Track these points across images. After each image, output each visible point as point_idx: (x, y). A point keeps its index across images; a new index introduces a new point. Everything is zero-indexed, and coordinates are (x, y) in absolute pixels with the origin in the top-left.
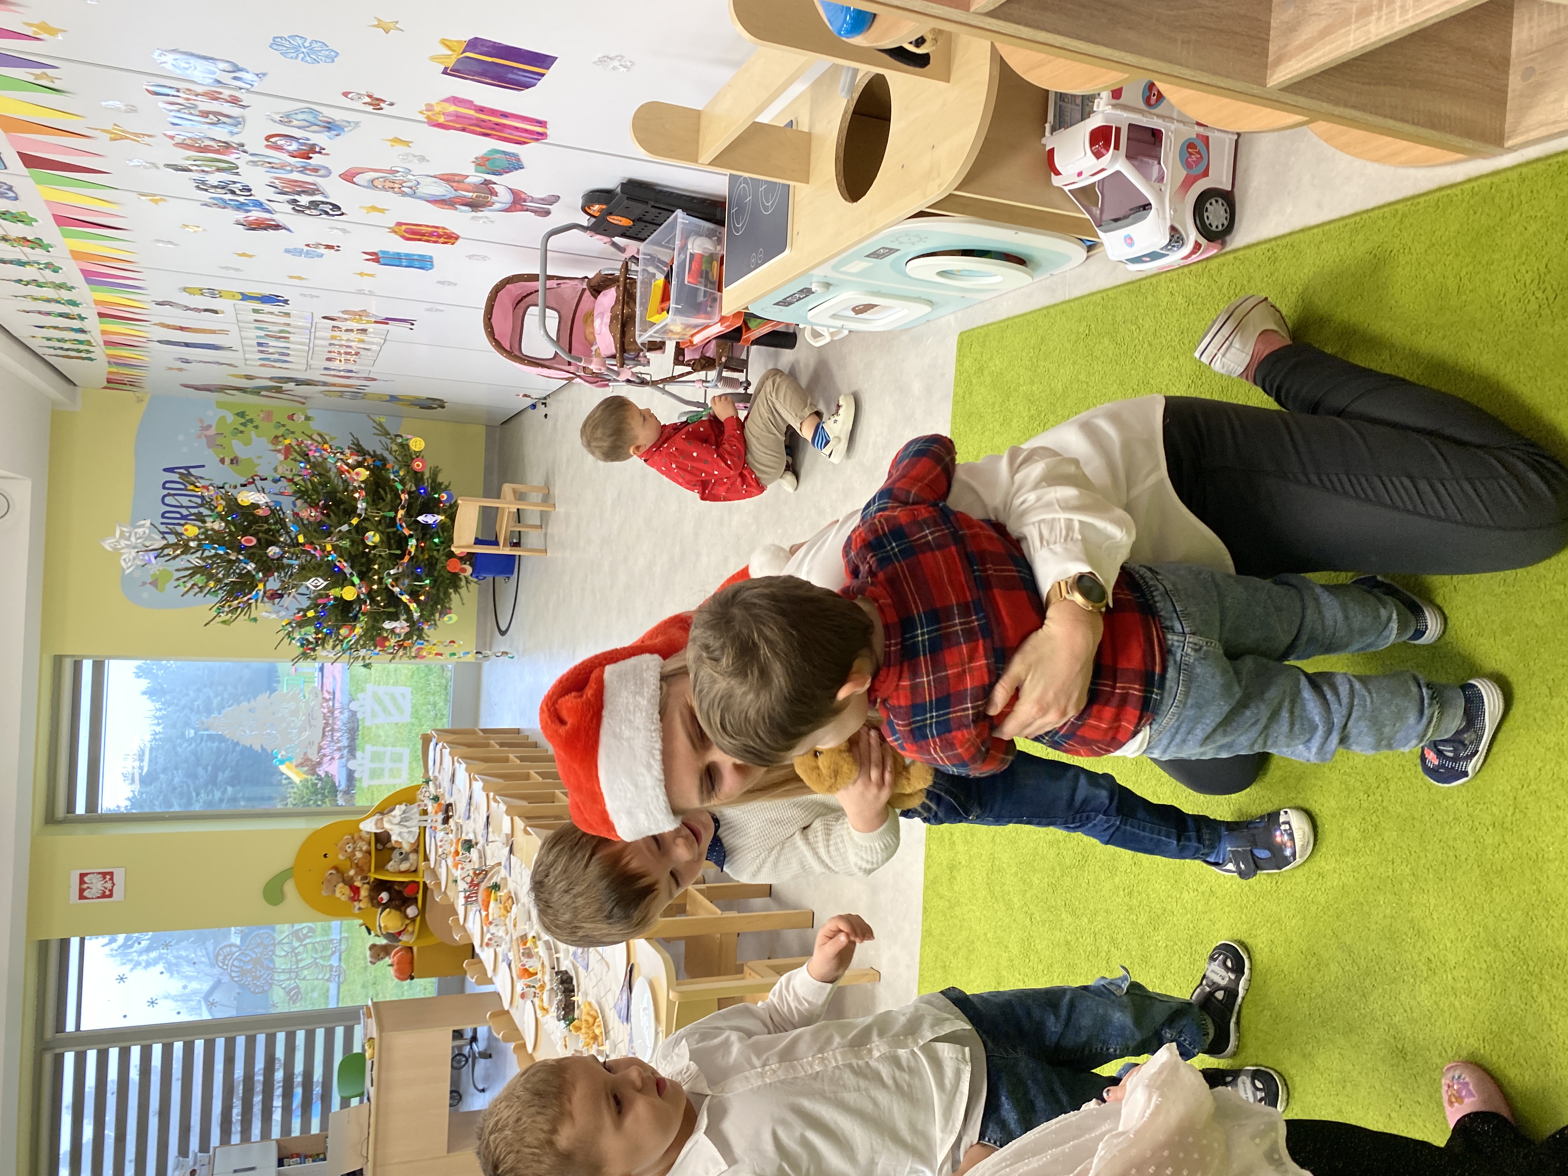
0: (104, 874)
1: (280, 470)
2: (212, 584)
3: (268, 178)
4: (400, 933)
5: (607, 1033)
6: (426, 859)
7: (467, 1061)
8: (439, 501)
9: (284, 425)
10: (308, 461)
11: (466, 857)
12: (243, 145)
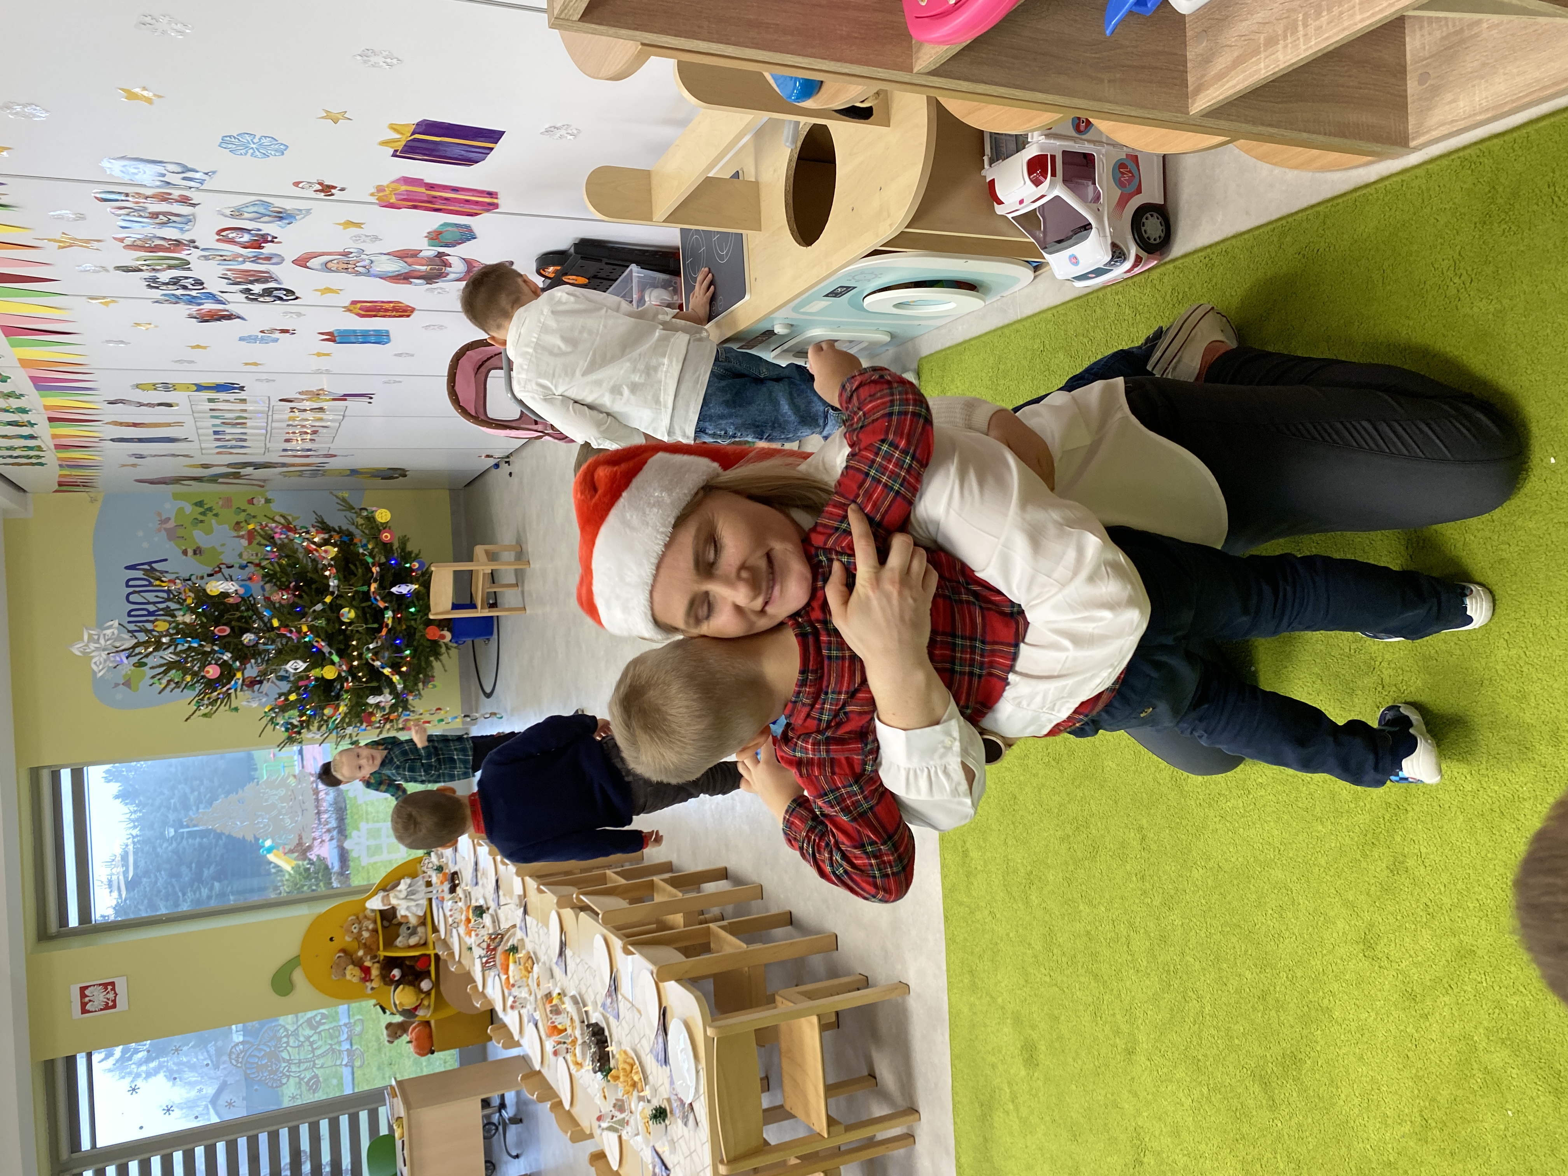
0: (105, 986)
1: (245, 556)
2: (188, 678)
3: (220, 270)
4: (416, 1008)
5: (646, 1078)
6: (435, 930)
7: (497, 1129)
8: (411, 570)
9: (244, 511)
10: (274, 544)
11: (479, 923)
12: (194, 242)
